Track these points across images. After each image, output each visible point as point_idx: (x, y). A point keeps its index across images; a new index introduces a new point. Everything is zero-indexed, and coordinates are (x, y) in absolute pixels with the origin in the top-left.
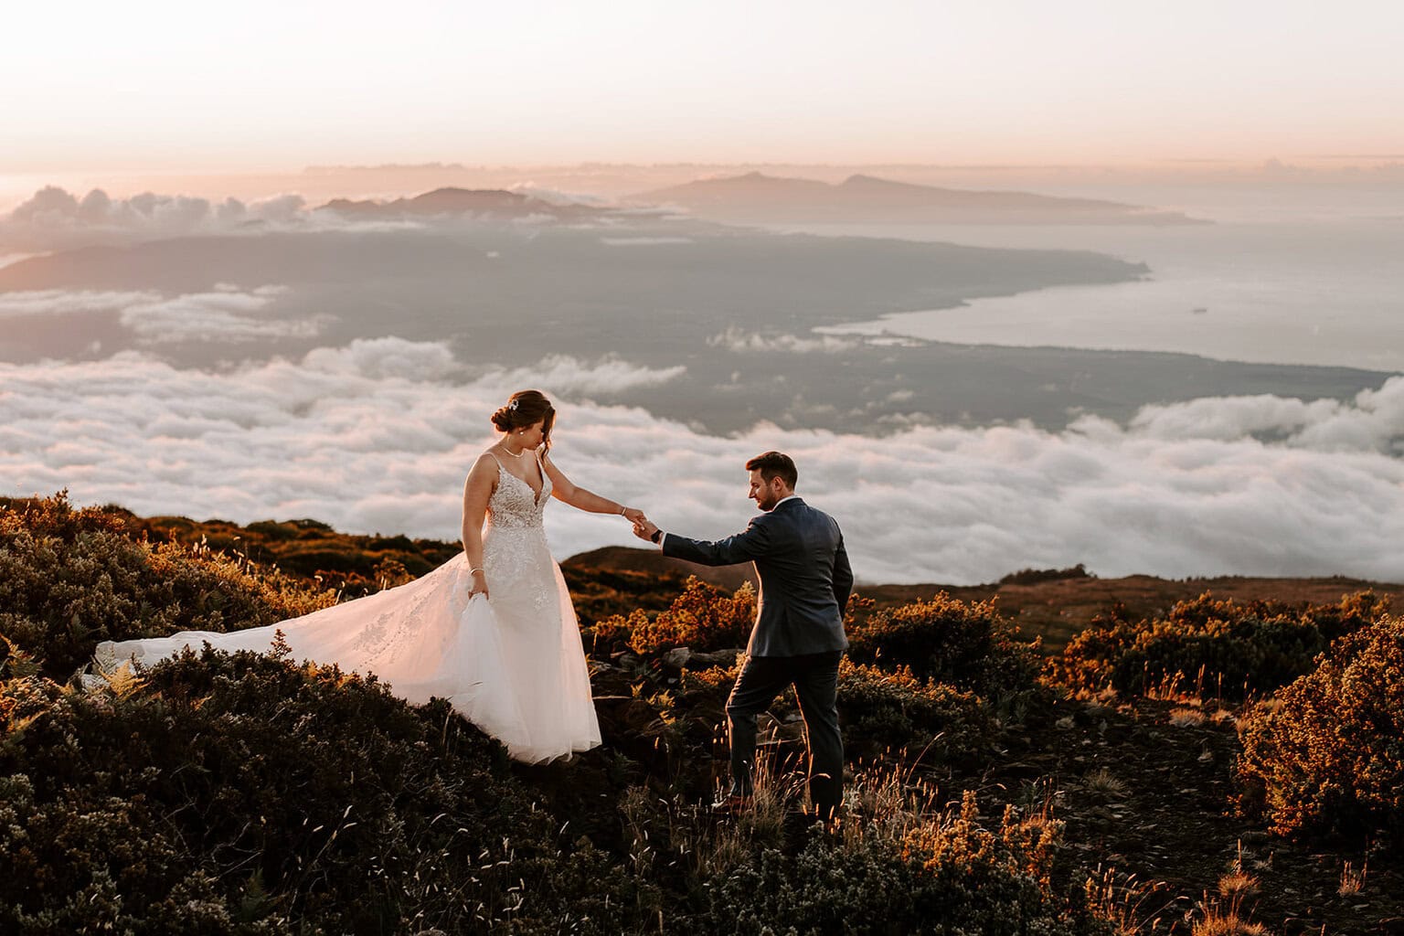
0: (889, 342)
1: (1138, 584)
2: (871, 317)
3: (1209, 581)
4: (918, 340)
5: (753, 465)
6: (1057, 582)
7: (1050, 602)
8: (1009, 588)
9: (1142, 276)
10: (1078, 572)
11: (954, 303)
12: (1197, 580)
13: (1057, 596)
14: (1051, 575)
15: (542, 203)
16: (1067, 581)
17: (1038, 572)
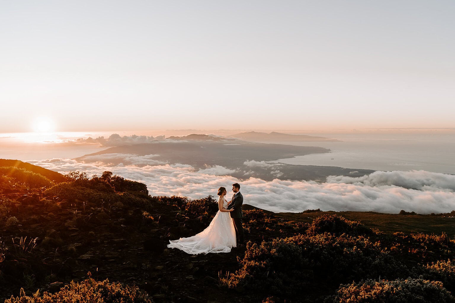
0: (280, 164)
1: (331, 213)
2: (276, 160)
3: (345, 212)
4: (285, 164)
5: (234, 185)
6: (314, 212)
7: (314, 216)
8: (305, 214)
9: (329, 152)
10: (319, 210)
11: (292, 157)
12: (342, 212)
13: (315, 215)
14: (313, 211)
15: (212, 137)
16: (316, 212)
17: (311, 210)
